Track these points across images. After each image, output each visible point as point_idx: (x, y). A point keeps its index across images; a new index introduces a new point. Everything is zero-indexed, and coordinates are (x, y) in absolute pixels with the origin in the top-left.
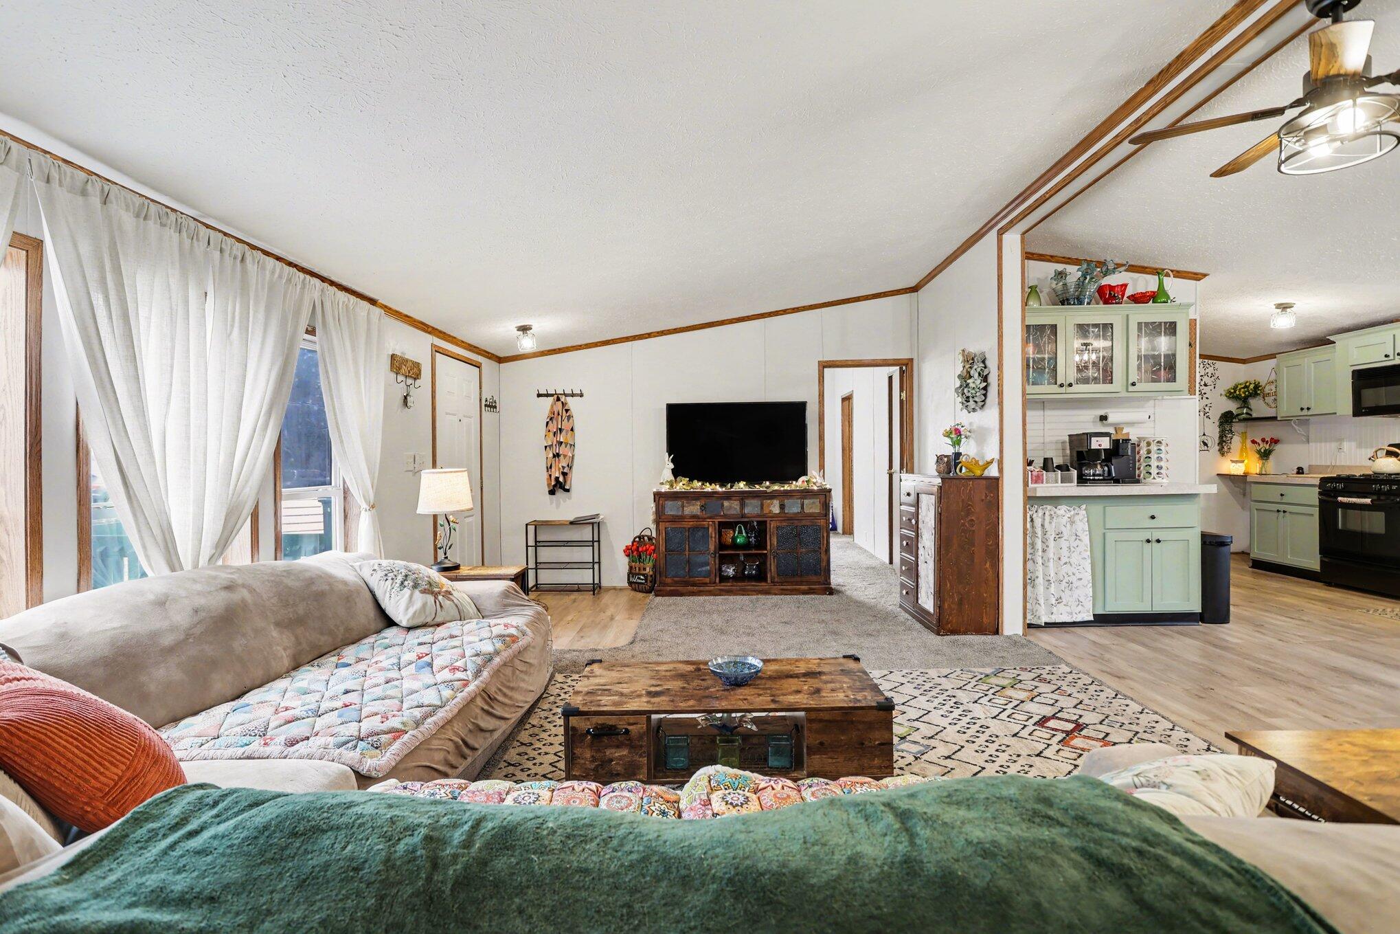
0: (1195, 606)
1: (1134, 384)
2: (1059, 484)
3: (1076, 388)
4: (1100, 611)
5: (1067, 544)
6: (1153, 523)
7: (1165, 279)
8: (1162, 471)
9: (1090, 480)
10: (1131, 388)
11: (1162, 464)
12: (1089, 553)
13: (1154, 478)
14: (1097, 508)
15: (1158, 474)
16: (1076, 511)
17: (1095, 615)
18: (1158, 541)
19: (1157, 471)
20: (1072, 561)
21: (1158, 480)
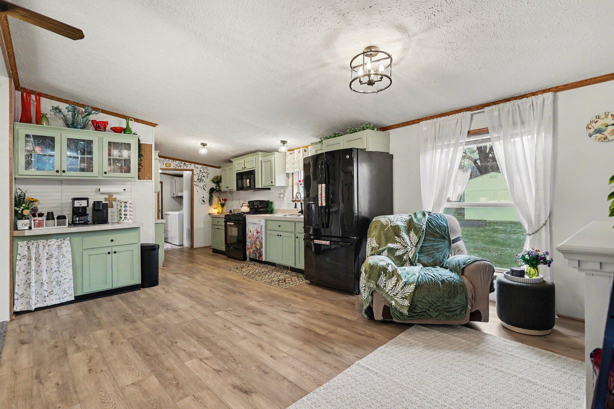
0: (137, 280)
1: (105, 173)
2: (56, 227)
3: (67, 174)
4: (79, 293)
5: (56, 260)
6: (113, 243)
7: (130, 122)
8: (127, 216)
9: (77, 223)
10: (104, 175)
11: (127, 213)
12: (71, 264)
13: (123, 220)
14: (77, 240)
15: (125, 218)
16: (62, 242)
17: (75, 297)
18: (115, 252)
19: (124, 217)
20: (60, 269)
21: (125, 221)
